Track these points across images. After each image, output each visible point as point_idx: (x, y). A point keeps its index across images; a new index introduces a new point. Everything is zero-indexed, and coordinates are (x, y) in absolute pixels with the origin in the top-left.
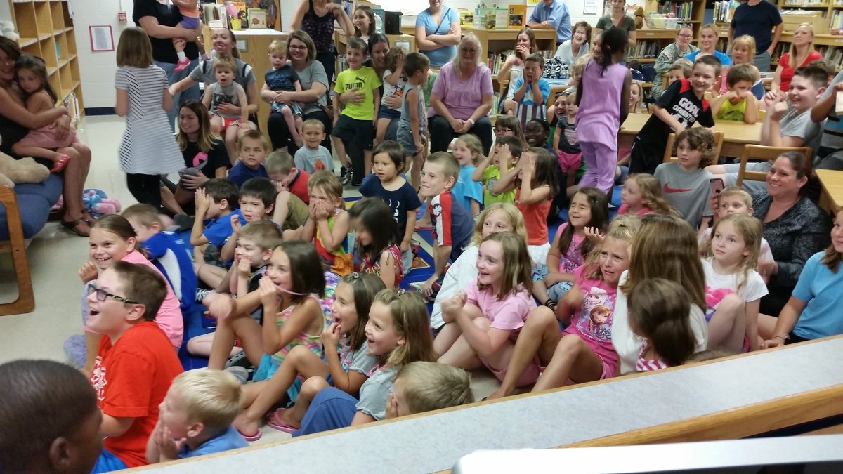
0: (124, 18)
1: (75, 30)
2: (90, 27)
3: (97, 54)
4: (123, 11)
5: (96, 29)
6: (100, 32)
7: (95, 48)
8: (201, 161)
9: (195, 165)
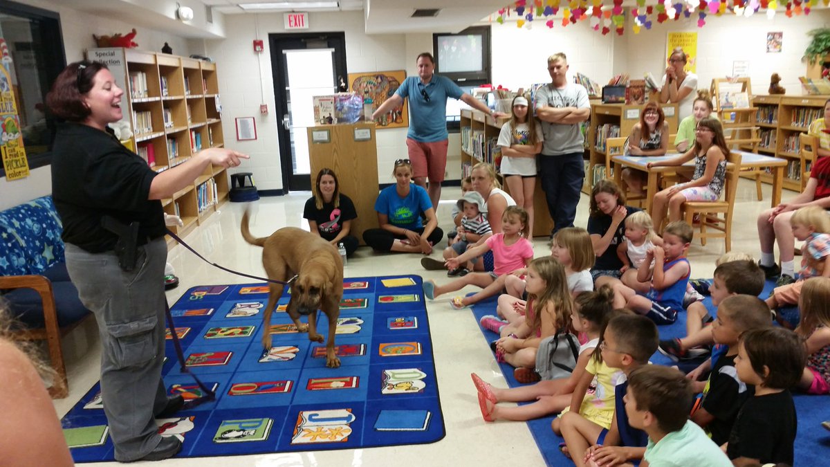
0: (265, 109)
1: (222, 122)
2: (236, 119)
3: (243, 143)
4: (265, 104)
5: (241, 121)
6: (244, 123)
7: (240, 138)
8: (336, 216)
9: (331, 219)
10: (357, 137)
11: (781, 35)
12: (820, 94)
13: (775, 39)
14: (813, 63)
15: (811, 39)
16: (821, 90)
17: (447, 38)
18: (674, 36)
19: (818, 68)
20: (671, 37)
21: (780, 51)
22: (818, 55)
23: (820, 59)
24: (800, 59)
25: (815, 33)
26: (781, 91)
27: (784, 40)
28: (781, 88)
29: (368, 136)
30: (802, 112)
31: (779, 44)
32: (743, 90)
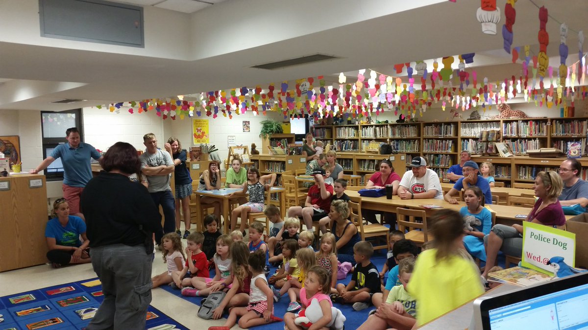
10: (32, 185)
11: (249, 122)
12: (278, 155)
13: (246, 124)
14: (265, 138)
15: (262, 126)
16: (279, 153)
17: (50, 115)
18: (196, 121)
19: (268, 141)
20: (195, 122)
21: (249, 131)
22: (267, 134)
23: (268, 136)
24: (259, 136)
25: (264, 122)
26: (257, 153)
27: (251, 126)
28: (257, 151)
29: (40, 184)
30: (270, 164)
31: (248, 127)
32: (244, 153)
